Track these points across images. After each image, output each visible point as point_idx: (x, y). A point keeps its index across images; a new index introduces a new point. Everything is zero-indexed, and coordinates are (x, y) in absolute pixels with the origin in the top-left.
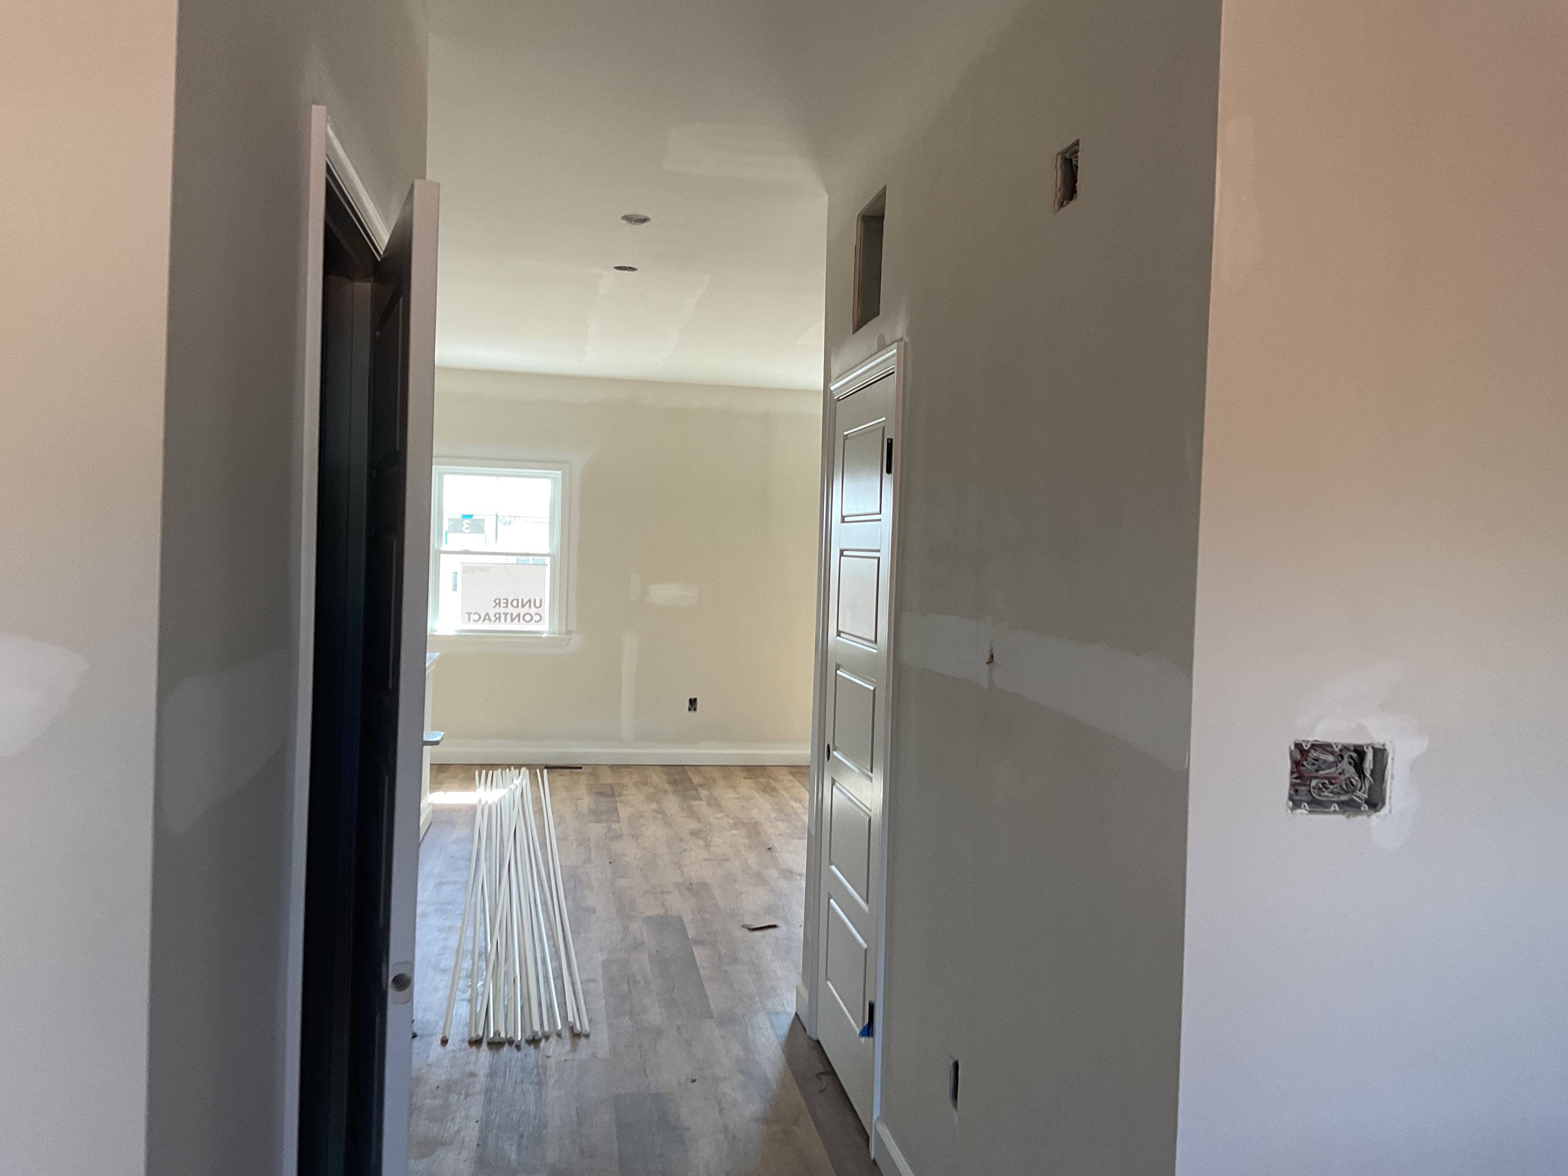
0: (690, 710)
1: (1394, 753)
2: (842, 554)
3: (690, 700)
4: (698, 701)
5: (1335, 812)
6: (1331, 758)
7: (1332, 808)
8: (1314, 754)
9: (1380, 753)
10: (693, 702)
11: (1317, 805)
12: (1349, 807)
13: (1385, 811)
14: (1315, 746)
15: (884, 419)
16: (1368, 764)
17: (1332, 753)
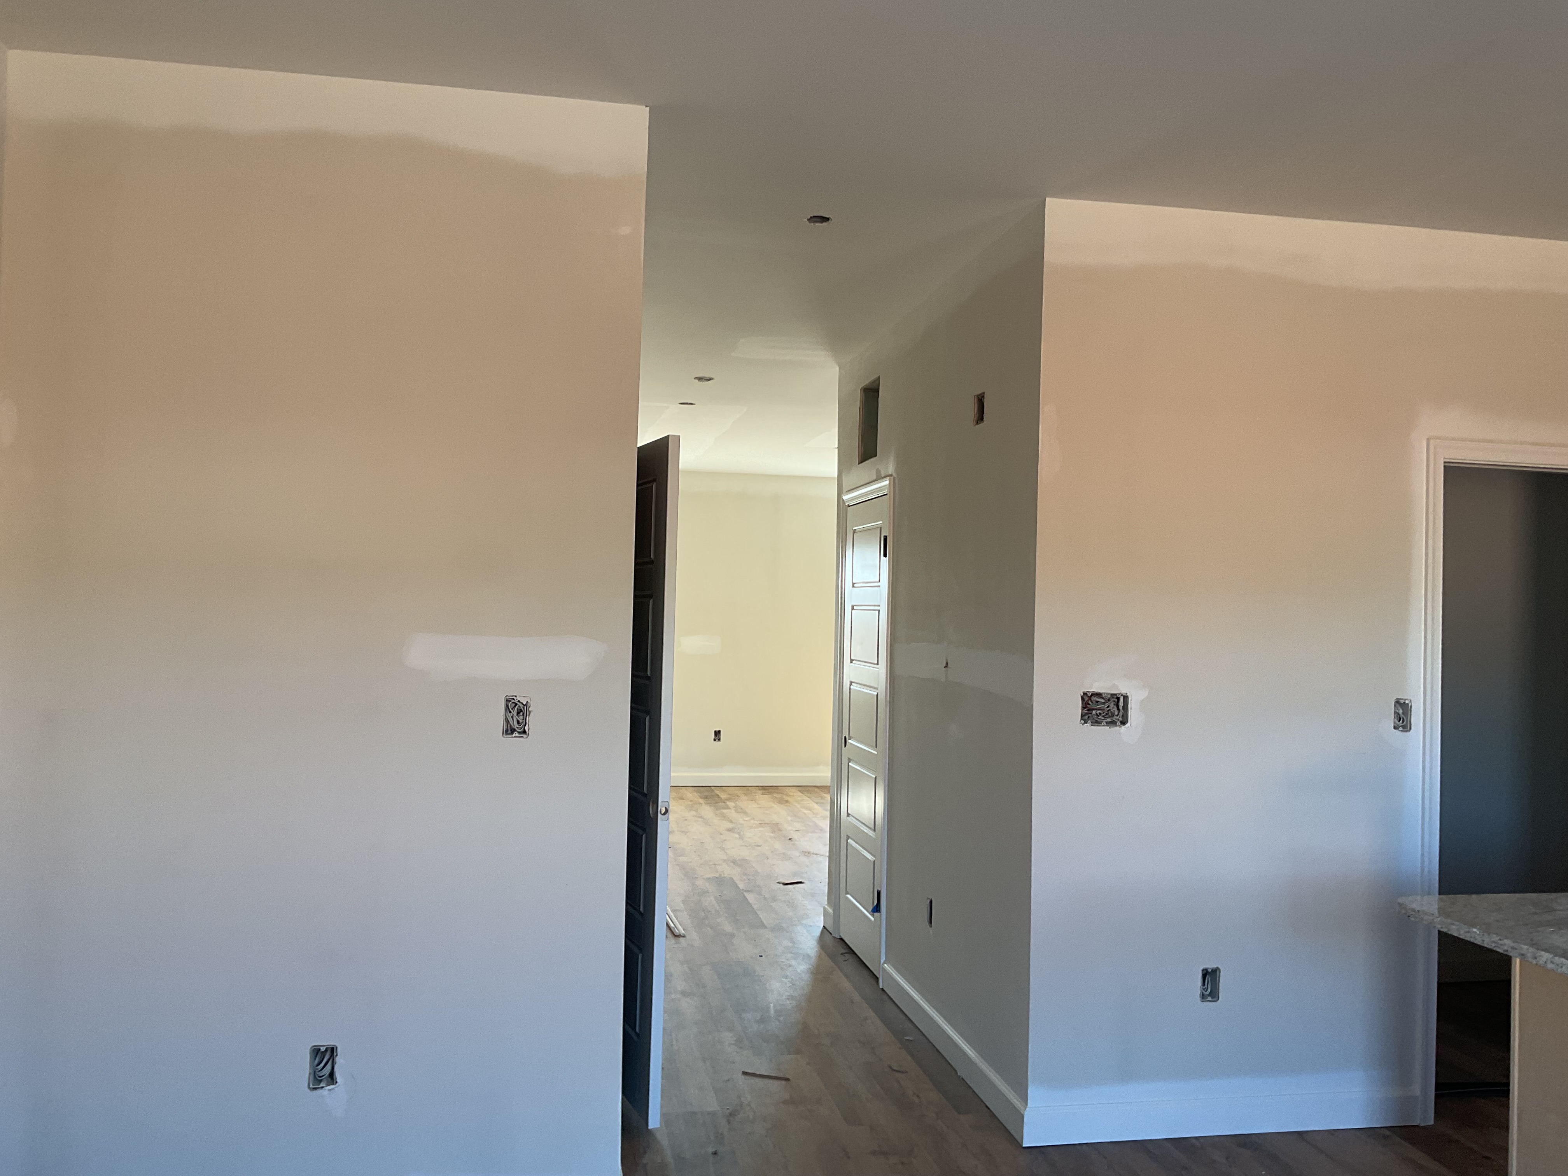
0: (715, 740)
1: (1131, 697)
2: (853, 609)
3: (715, 732)
4: (722, 733)
5: (1104, 726)
6: (1103, 701)
7: (1103, 724)
8: (1094, 698)
9: (1126, 698)
10: (717, 734)
11: (1096, 723)
12: (1113, 723)
13: (1128, 725)
14: (1094, 694)
15: (881, 522)
16: (1121, 704)
17: (1103, 698)
